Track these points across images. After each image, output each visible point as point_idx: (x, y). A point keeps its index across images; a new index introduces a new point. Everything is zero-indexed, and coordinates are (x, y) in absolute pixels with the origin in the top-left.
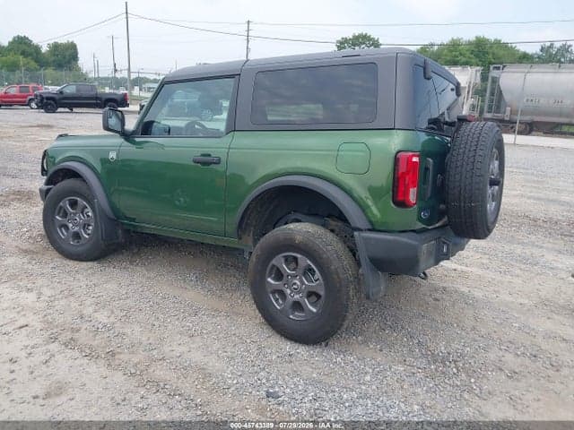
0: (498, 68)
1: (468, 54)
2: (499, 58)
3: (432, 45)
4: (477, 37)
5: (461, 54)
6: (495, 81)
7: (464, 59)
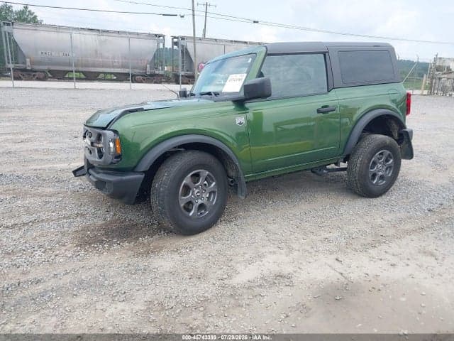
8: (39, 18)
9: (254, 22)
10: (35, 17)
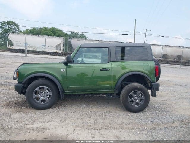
0: (70, 38)
1: (50, 32)
2: (60, 34)
3: (37, 28)
4: (52, 27)
5: (48, 32)
6: (70, 42)
7: (49, 34)
8: (86, 37)
9: (162, 37)
10: (85, 36)
